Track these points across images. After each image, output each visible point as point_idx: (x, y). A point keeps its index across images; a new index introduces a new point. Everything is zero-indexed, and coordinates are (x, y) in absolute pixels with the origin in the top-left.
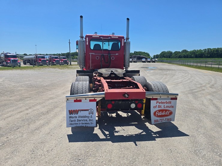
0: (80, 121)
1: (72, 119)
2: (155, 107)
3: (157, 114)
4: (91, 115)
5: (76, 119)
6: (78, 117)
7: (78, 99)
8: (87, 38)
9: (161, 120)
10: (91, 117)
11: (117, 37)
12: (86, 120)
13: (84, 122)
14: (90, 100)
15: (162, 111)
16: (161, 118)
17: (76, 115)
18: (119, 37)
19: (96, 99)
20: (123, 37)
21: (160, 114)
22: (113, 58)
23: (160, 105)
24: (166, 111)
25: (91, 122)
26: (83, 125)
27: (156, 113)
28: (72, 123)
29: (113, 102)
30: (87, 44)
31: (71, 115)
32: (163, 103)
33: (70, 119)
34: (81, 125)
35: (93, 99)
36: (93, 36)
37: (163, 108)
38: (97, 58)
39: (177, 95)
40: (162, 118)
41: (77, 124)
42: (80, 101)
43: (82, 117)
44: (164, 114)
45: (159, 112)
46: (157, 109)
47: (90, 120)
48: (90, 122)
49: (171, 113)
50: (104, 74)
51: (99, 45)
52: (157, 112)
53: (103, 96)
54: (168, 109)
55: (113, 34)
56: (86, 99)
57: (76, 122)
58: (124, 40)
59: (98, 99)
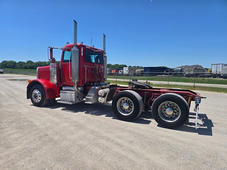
8: (82, 48)
11: (101, 51)
30: (82, 55)
36: (86, 47)
38: (89, 71)
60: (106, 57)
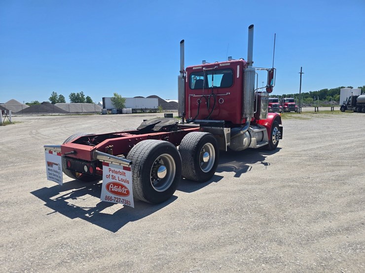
2: (108, 176)
3: (111, 189)
4: (60, 170)
6: (53, 171)
9: (116, 200)
15: (118, 185)
16: (117, 197)
17: (52, 168)
18: (231, 63)
20: (240, 63)
21: (115, 189)
23: (114, 175)
27: (110, 187)
28: (50, 176)
30: (187, 81)
31: (49, 167)
32: (116, 172)
33: (49, 171)
35: (59, 152)
36: (194, 68)
40: (119, 197)
44: (119, 190)
45: (114, 186)
46: (111, 180)
52: (112, 186)
54: (123, 183)
55: (230, 58)
56: (55, 151)
58: (242, 67)
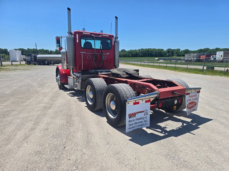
0: (137, 123)
1: (131, 123)
2: (188, 101)
4: (146, 115)
5: (134, 122)
6: (135, 120)
7: (137, 101)
8: (77, 35)
10: (146, 118)
11: (108, 36)
12: (142, 122)
13: (140, 124)
14: (146, 101)
15: (191, 103)
17: (134, 118)
18: (109, 35)
19: (150, 99)
20: (113, 36)
22: (104, 58)
23: (191, 98)
24: (193, 102)
25: (146, 122)
26: (139, 127)
28: (131, 127)
29: (163, 101)
30: (77, 41)
31: (130, 119)
32: (192, 96)
33: (129, 123)
34: (138, 127)
35: (148, 99)
36: (83, 33)
37: (192, 101)
38: (89, 57)
39: (201, 88)
40: (191, 109)
41: (134, 127)
42: (138, 103)
43: (138, 119)
44: (192, 105)
45: (190, 105)
46: (189, 102)
47: (145, 121)
48: (144, 123)
49: (195, 104)
50: (122, 74)
51: (90, 43)
53: (155, 96)
54: (194, 101)
55: (102, 31)
56: (143, 101)
57: (134, 125)
58: (114, 39)
59: (152, 100)
60: (119, 42)
